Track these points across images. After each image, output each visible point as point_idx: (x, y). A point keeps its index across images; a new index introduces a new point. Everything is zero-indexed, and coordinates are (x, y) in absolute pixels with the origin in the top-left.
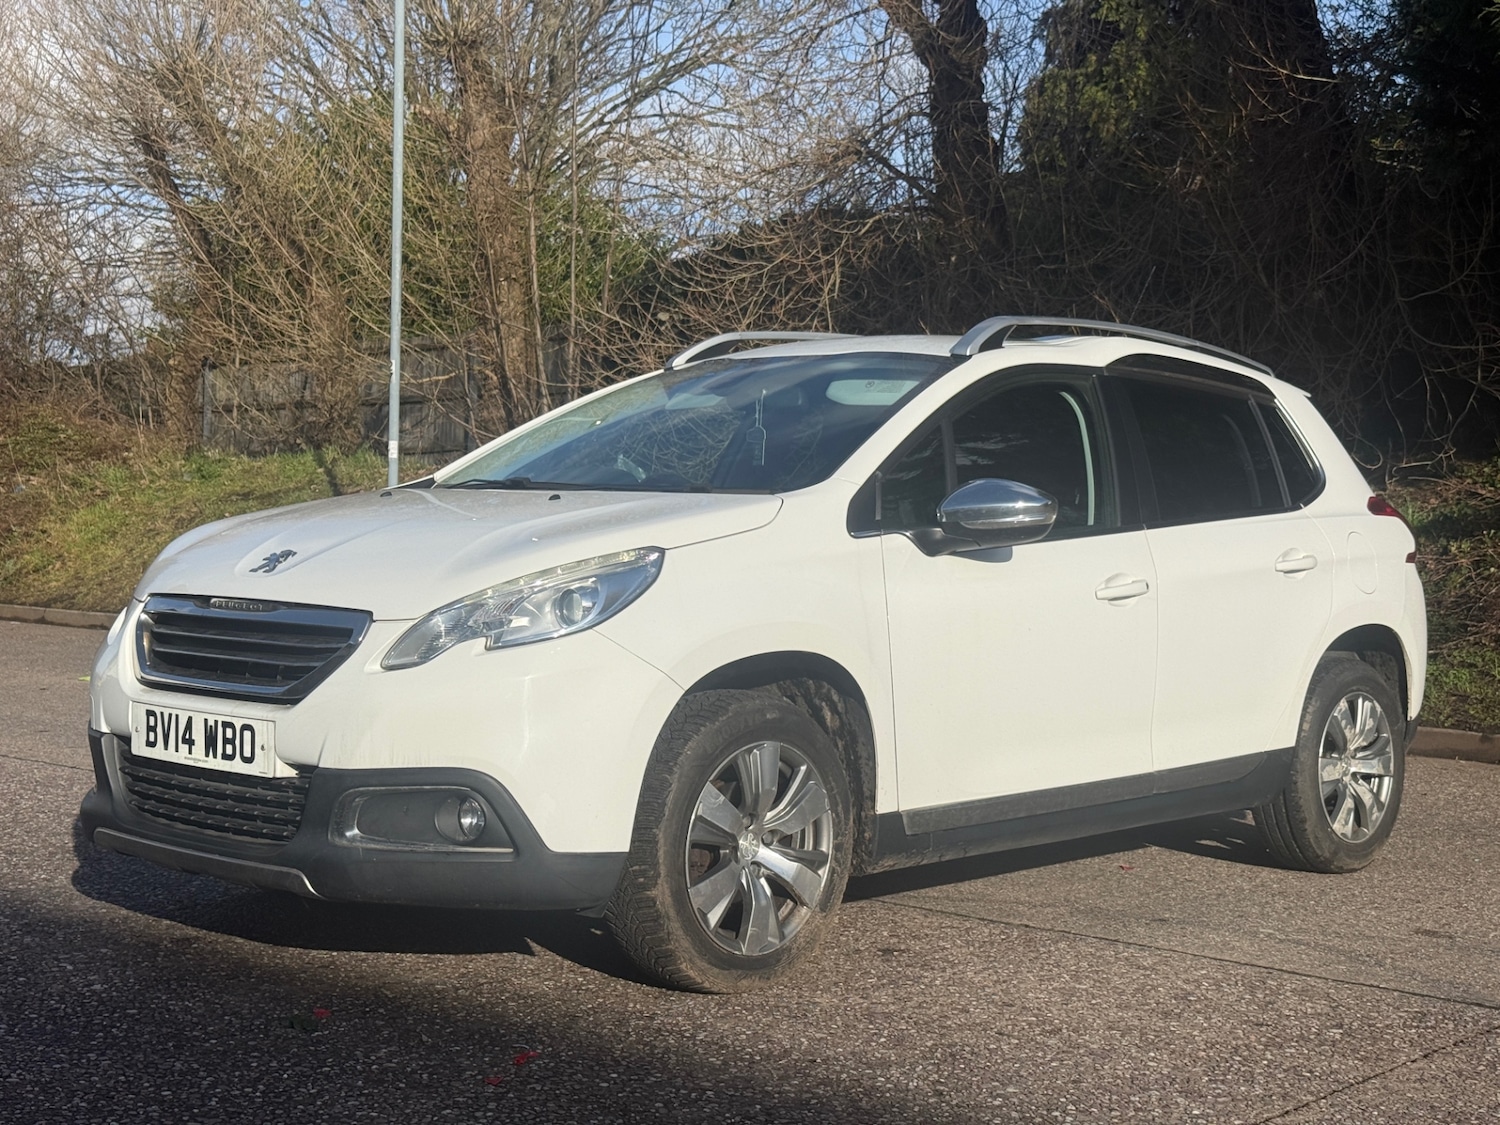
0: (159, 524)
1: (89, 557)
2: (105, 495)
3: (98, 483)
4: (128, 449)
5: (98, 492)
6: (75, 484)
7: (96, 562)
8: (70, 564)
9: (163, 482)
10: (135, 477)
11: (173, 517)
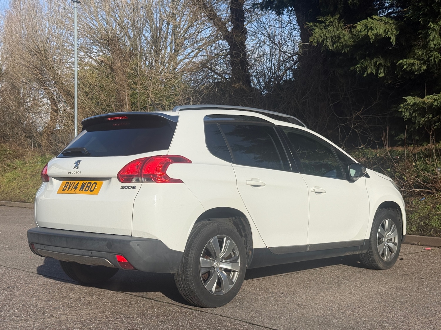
0: (27, 176)
1: (7, 186)
2: (16, 168)
3: (14, 165)
4: (25, 155)
5: (14, 168)
6: (8, 165)
7: (9, 187)
8: (2, 188)
9: (32, 164)
10: (25, 163)
11: (31, 174)
